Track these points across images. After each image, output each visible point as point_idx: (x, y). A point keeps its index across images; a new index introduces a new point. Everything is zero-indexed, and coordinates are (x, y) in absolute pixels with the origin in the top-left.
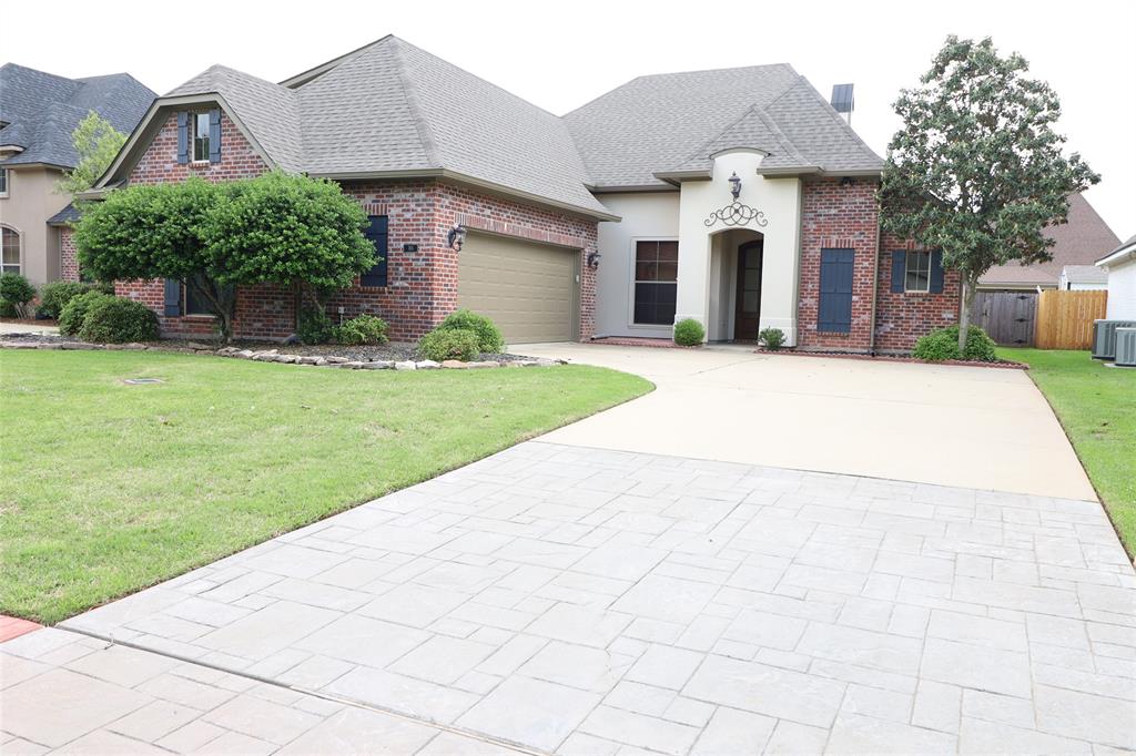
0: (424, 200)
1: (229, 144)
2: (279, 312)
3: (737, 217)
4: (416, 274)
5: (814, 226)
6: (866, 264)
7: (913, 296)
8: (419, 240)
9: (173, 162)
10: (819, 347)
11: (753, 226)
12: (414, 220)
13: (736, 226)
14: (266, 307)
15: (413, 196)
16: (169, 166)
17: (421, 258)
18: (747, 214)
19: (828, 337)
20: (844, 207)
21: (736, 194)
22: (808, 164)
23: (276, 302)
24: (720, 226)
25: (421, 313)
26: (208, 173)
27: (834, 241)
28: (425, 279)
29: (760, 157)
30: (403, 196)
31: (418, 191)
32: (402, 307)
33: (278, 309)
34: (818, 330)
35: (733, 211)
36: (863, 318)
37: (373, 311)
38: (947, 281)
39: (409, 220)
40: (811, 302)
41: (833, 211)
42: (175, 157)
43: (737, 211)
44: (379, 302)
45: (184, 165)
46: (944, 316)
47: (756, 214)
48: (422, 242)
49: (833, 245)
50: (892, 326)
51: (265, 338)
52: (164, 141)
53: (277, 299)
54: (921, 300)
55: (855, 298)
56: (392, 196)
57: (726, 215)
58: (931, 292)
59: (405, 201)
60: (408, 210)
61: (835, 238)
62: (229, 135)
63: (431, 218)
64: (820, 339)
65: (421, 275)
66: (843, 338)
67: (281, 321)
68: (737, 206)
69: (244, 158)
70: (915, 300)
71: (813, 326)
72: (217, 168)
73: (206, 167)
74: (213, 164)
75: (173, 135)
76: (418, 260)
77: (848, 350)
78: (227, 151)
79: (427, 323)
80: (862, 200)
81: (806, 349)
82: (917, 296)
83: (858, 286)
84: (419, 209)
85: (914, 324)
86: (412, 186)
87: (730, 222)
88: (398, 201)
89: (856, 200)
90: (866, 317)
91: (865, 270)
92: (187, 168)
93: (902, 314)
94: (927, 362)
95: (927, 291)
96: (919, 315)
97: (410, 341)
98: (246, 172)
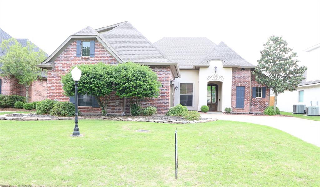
0: (166, 72)
1: (98, 52)
2: (117, 105)
3: (216, 78)
4: (163, 94)
5: (234, 81)
6: (248, 91)
7: (258, 99)
8: (164, 83)
9: (74, 56)
10: (236, 112)
11: (220, 80)
12: (162, 78)
13: (216, 80)
14: (112, 104)
15: (162, 70)
16: (73, 58)
17: (165, 89)
18: (218, 77)
19: (238, 109)
20: (242, 76)
21: (216, 72)
22: (235, 64)
23: (116, 102)
24: (211, 80)
25: (164, 105)
26: (89, 61)
27: (239, 85)
28: (166, 95)
29: (221, 62)
30: (158, 70)
31: (164, 69)
32: (158, 103)
33: (117, 104)
34: (236, 107)
35: (215, 76)
36: (247, 104)
37: (147, 105)
38: (266, 95)
39: (160, 77)
40: (234, 100)
41: (239, 77)
42: (75, 55)
43: (216, 76)
44: (149, 102)
45: (79, 57)
46: (266, 104)
47: (221, 77)
48: (165, 84)
49: (239, 86)
50: (253, 106)
51: (112, 114)
52: (70, 49)
53: (117, 101)
54: (260, 100)
55: (245, 99)
56: (154, 70)
57: (213, 77)
58: (262, 98)
59: (159, 72)
60: (160, 75)
61: (240, 84)
62: (98, 49)
63: (168, 77)
64: (237, 110)
65: (165, 94)
66: (243, 110)
67: (118, 108)
68: (216, 75)
69: (104, 56)
70: (259, 100)
71: (235, 107)
72: (93, 59)
73: (89, 58)
74: (91, 57)
75: (74, 47)
76: (164, 89)
77: (244, 113)
78: (97, 54)
79: (166, 108)
80: (247, 74)
81: (233, 113)
82: (259, 99)
83: (246, 96)
84: (164, 74)
85: (259, 106)
86: (162, 67)
87: (214, 79)
88: (157, 72)
89: (245, 74)
90: (248, 104)
91: (248, 92)
92: (80, 58)
93: (256, 103)
94: (270, 116)
95: (261, 97)
96: (260, 104)
97: (161, 114)
98: (105, 61)
